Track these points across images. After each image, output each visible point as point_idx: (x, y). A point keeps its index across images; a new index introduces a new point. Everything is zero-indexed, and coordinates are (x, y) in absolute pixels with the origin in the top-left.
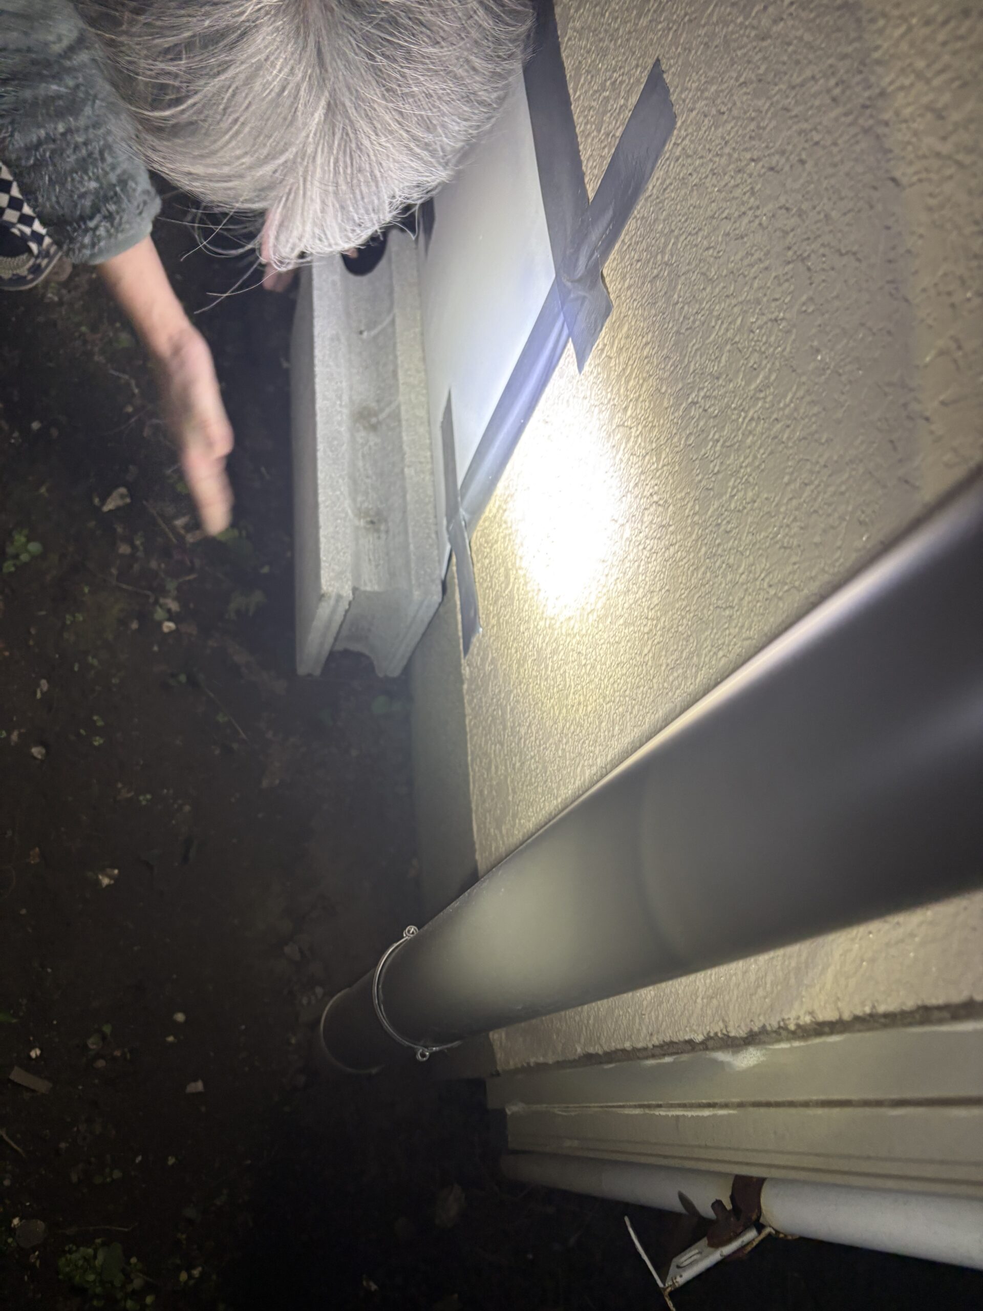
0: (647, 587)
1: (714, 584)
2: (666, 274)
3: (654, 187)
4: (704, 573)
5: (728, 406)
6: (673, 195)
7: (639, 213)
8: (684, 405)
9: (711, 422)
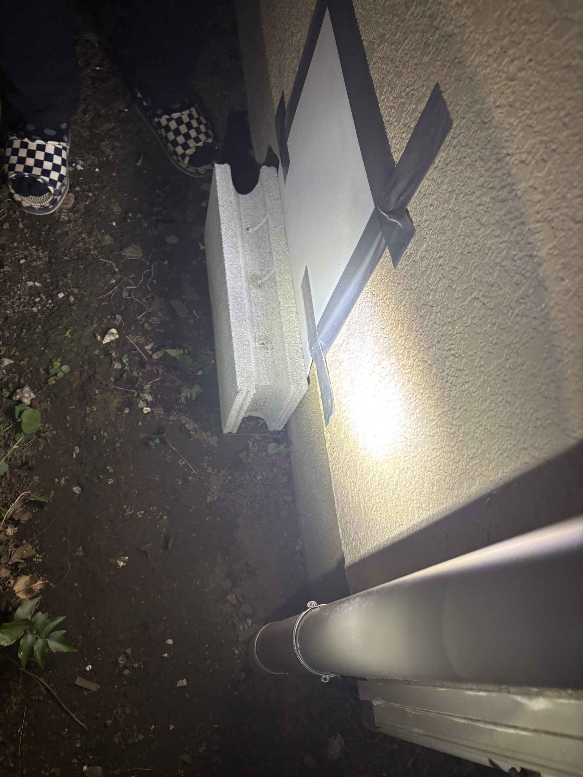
0: (450, 405)
1: (497, 411)
2: (451, 216)
3: (439, 161)
4: (490, 403)
5: (500, 304)
6: (453, 168)
7: (430, 176)
8: (469, 299)
9: (489, 312)
